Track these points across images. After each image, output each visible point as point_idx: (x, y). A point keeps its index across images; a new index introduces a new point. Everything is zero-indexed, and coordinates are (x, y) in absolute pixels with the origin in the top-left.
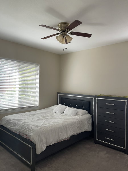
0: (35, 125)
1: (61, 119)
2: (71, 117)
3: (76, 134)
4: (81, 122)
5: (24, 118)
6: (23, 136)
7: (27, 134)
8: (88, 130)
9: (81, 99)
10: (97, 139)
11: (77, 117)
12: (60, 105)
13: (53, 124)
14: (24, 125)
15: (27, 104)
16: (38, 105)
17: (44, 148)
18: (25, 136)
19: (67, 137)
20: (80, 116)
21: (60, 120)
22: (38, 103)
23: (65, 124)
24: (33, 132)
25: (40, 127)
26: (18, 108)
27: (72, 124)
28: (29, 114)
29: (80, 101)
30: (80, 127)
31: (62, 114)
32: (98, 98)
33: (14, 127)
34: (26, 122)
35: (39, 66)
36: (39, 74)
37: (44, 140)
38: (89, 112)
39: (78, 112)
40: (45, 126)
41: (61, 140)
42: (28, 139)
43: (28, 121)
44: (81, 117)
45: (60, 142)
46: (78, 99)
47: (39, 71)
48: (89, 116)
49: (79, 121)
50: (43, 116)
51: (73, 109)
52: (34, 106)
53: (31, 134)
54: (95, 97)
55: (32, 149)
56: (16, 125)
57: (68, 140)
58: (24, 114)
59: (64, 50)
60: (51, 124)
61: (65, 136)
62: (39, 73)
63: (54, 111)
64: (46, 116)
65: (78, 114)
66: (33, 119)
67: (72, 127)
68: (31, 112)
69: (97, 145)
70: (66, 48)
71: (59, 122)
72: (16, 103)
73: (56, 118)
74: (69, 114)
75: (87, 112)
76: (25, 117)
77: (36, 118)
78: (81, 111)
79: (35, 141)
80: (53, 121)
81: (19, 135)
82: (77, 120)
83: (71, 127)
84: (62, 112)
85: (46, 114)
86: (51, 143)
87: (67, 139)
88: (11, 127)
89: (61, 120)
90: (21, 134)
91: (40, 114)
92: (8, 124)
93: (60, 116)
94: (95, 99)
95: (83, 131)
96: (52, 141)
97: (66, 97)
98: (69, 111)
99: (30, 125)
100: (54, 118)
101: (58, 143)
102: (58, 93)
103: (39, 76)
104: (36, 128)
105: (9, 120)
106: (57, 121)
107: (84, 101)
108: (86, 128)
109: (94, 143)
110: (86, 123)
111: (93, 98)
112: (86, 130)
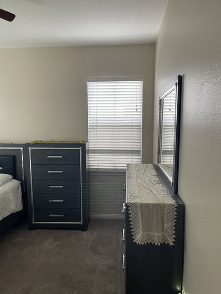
8: (17, 211)
10: (33, 222)
32: (32, 148)
38: (15, 177)
48: (15, 183)
54: (26, 146)
69: (35, 231)
75: (10, 176)
95: (7, 214)
108: (11, 207)
109: (29, 230)
110: (12, 198)
111: (22, 149)
112: (13, 210)
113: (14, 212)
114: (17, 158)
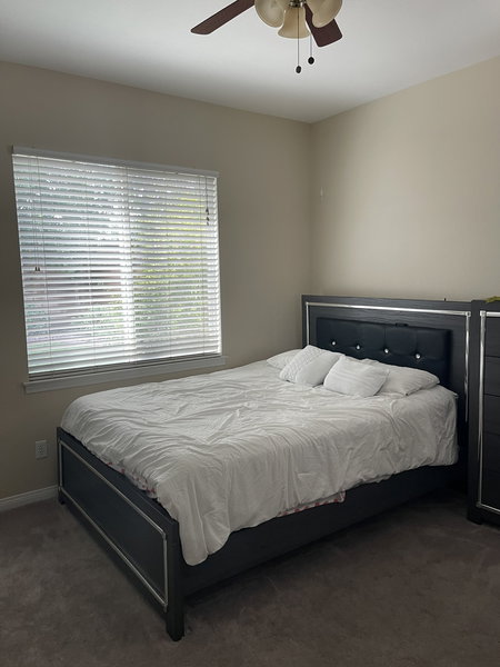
0: (184, 437)
1: (306, 410)
2: (352, 404)
3: (378, 481)
4: (402, 427)
5: (147, 407)
6: (135, 483)
7: (146, 475)
8: (439, 463)
9: (405, 320)
10: (480, 504)
11: (385, 403)
12: (309, 347)
13: (263, 433)
14: (139, 436)
15: (171, 346)
16: (219, 350)
17: (219, 541)
18: (142, 485)
19: (331, 493)
20: (398, 398)
21: (301, 414)
22: (219, 343)
23: (319, 435)
24: (170, 466)
25: (198, 446)
26: (134, 363)
27: (356, 437)
28: (175, 387)
29: (405, 329)
30: (397, 449)
31: (314, 391)
32: (489, 314)
33: (102, 444)
34: (151, 425)
35: (215, 182)
36: (216, 217)
37: (219, 507)
38: (446, 380)
39: (387, 381)
40: (224, 441)
41: (300, 505)
42: (153, 496)
43: (161, 417)
44: (404, 401)
45: (298, 514)
46: (393, 320)
47: (215, 205)
48: (443, 396)
49: (392, 421)
50: (232, 399)
51: (367, 367)
52: (203, 354)
53: (159, 479)
54: (476, 306)
55: (165, 542)
56: (108, 434)
57: (336, 503)
58: (155, 386)
59: (299, 70)
60: (252, 432)
61: (324, 486)
62: (215, 211)
63: (282, 375)
64: (241, 398)
65: (388, 387)
66: (182, 409)
67: (358, 447)
68: (186, 379)
69: (483, 527)
70: (311, 61)
71: (294, 423)
72: (126, 342)
73: (283, 407)
74: (345, 390)
75: (434, 378)
76: (157, 399)
77: (197, 406)
78: (404, 376)
79: (173, 507)
80: (269, 418)
81: (123, 476)
82: (381, 418)
83: (352, 449)
84: (317, 380)
85: (245, 388)
86: (254, 517)
87: (332, 501)
88: (95, 444)
89: (307, 415)
90: (128, 473)
91: (218, 386)
92: (84, 429)
93: (305, 397)
94: (475, 319)
95: (415, 464)
96: (259, 511)
97: (341, 315)
98: (348, 373)
99: (162, 436)
100: (274, 408)
101: (286, 516)
102: (305, 298)
103: (216, 228)
104: (181, 452)
105: (89, 411)
106: (285, 420)
107: (420, 332)
108: (425, 451)
109: (469, 519)
110: (428, 428)
111: (467, 314)
112: (428, 459)
113: (432, 463)
114: (456, 338)
